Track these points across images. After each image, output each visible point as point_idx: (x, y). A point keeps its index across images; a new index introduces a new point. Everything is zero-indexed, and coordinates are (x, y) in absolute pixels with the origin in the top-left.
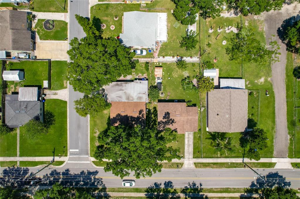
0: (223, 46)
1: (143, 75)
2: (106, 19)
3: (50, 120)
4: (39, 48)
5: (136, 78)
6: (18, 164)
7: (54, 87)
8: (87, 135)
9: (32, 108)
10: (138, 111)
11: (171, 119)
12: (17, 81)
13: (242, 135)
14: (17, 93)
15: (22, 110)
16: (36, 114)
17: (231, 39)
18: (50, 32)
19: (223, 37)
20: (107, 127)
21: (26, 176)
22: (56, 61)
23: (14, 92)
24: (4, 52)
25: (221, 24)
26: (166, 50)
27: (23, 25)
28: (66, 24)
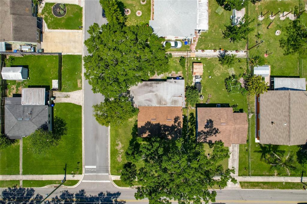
0: (275, 38)
1: (177, 73)
2: (131, 3)
3: (61, 129)
4: (47, 39)
5: (168, 76)
6: (21, 183)
7: (65, 88)
8: (107, 148)
9: (38, 114)
10: (173, 119)
11: (215, 129)
12: (20, 80)
13: (300, 148)
14: (20, 96)
15: (26, 116)
16: (43, 122)
17: (286, 28)
18: (60, 20)
19: (276, 26)
20: (132, 138)
21: (31, 199)
22: (68, 55)
23: (16, 94)
24: (3, 43)
25: (274, 10)
26: (205, 42)
27: (27, 9)
28: (81, 9)
